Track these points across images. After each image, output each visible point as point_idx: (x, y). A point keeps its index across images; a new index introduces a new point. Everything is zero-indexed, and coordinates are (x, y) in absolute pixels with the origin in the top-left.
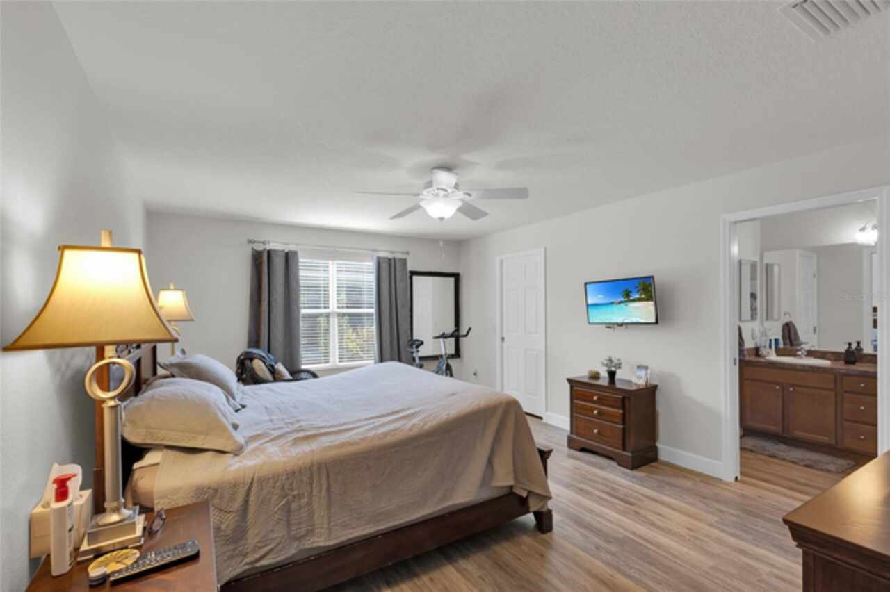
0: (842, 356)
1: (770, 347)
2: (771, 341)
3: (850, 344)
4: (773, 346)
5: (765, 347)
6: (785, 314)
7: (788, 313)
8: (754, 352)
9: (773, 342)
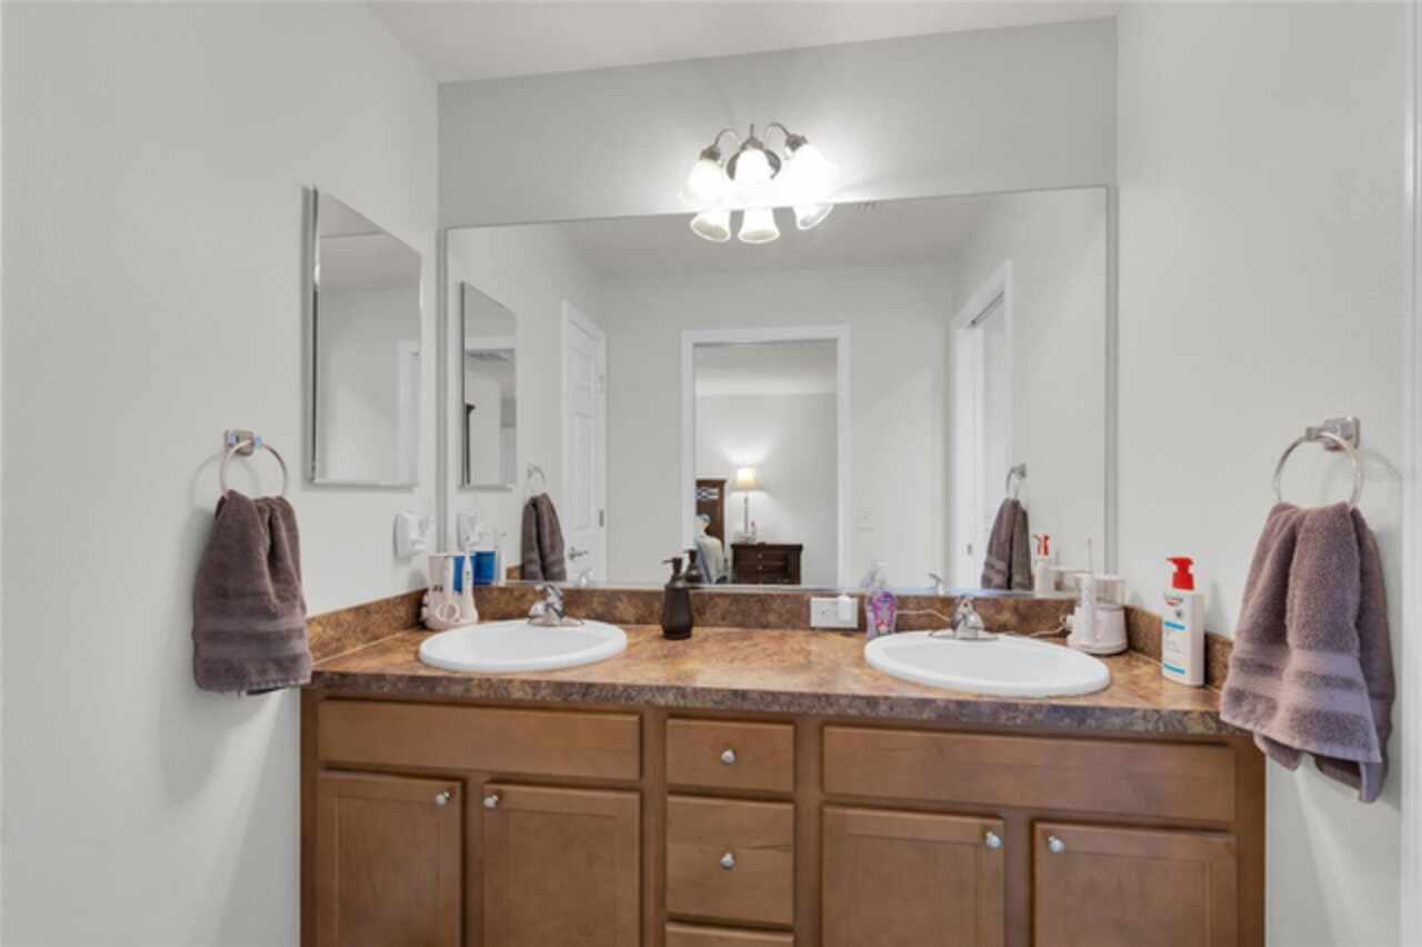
0: (658, 606)
1: (458, 587)
2: (459, 562)
3: (677, 563)
4: (468, 584)
5: (439, 589)
6: (530, 474)
7: (536, 469)
8: (402, 612)
9: (468, 567)
